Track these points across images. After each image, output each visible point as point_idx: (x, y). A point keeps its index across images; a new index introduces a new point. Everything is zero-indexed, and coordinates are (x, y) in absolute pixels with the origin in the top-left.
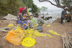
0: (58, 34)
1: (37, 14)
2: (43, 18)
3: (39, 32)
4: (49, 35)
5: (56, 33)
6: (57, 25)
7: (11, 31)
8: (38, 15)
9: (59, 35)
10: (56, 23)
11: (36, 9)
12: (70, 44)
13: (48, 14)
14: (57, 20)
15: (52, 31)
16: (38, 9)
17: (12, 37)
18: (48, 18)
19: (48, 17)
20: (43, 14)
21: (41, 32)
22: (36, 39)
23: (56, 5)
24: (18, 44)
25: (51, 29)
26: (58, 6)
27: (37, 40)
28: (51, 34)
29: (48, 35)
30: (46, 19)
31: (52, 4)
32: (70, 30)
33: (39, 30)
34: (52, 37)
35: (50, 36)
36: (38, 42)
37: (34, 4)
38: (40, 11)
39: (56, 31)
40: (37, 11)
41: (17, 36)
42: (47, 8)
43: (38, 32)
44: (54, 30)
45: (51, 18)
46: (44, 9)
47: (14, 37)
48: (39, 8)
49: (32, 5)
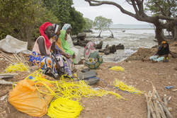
0: (138, 91)
1: (82, 38)
2: (99, 47)
3: (90, 85)
4: (113, 93)
5: (131, 89)
6: (136, 69)
7: (24, 82)
8: (86, 39)
9: (140, 92)
10: (134, 62)
11: (80, 23)
12: (165, 112)
13: (112, 37)
14: (138, 52)
15: (121, 82)
16: (85, 22)
17: (24, 98)
18: (113, 50)
19: (114, 46)
20: (99, 37)
21: (95, 84)
22: (81, 101)
23: (135, 13)
24: (39, 114)
25: (121, 79)
26: (140, 16)
27: (85, 104)
28: (119, 90)
29: (111, 92)
30: (108, 51)
31: (123, 11)
32: (170, 81)
33: (90, 80)
34: (121, 97)
35: (118, 95)
36: (87, 109)
37: (74, 9)
38: (91, 27)
39: (134, 84)
40: (82, 28)
41: (36, 95)
42: (110, 21)
43: (87, 86)
44: (128, 81)
45: (121, 47)
46: (103, 22)
47: (29, 96)
48: (87, 19)
49: (68, 13)
